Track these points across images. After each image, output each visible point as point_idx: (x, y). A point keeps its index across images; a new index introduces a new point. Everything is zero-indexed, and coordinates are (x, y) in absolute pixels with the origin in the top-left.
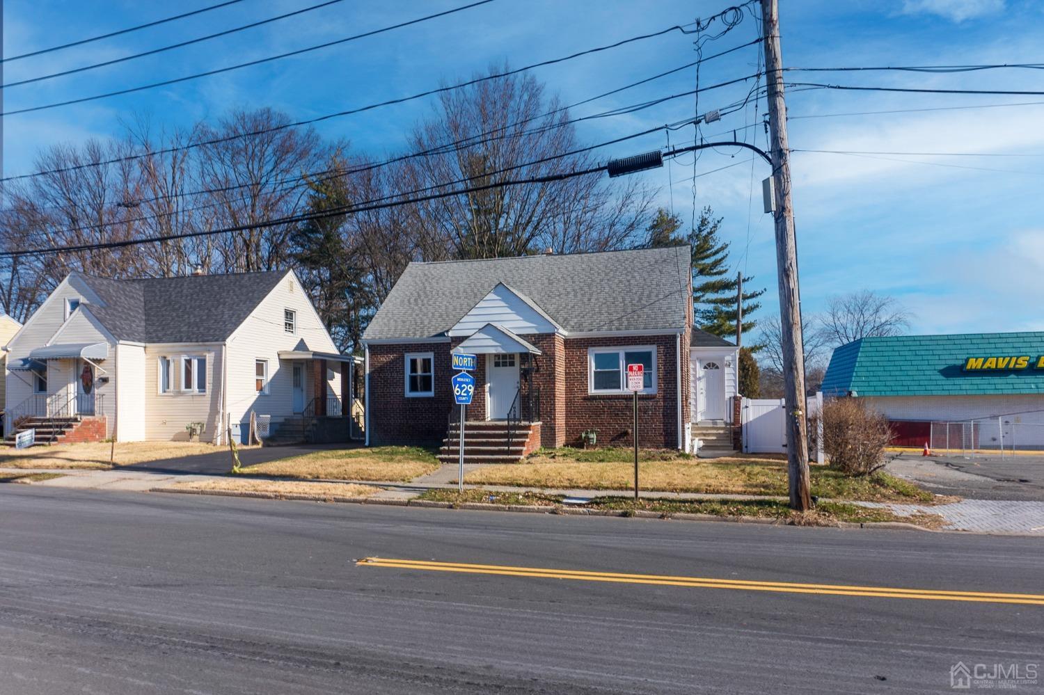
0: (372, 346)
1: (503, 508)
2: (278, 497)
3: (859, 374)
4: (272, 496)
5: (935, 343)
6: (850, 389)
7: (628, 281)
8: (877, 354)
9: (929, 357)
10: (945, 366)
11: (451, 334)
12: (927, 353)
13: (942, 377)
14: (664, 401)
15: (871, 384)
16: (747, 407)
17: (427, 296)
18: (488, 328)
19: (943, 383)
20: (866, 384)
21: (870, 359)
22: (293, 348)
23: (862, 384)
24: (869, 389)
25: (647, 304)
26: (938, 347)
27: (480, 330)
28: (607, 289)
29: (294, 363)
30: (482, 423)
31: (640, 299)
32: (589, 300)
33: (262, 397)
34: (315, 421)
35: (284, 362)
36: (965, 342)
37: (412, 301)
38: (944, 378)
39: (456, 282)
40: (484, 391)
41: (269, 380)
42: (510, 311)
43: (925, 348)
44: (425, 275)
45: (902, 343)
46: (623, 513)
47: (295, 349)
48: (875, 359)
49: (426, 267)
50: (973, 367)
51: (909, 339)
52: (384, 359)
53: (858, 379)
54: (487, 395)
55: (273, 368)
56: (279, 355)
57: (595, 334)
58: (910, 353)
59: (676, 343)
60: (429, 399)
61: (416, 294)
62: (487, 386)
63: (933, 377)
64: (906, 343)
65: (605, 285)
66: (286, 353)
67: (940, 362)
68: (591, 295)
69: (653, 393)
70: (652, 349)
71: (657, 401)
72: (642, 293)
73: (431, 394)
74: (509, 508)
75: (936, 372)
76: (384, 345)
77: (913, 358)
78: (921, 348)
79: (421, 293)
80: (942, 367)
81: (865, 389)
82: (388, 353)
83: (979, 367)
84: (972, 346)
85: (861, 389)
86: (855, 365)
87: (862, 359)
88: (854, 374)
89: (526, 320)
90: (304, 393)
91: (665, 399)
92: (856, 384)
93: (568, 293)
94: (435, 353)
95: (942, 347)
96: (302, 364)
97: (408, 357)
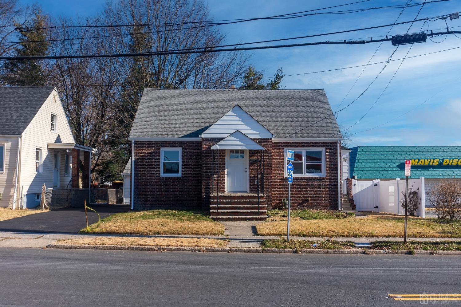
0: (136, 142)
1: (330, 251)
2: (161, 249)
3: (358, 166)
4: (156, 249)
5: (394, 150)
6: (353, 175)
7: (296, 109)
8: (366, 156)
9: (392, 158)
10: (400, 163)
11: (203, 136)
12: (390, 156)
13: (398, 169)
14: (329, 181)
15: (364, 172)
16: (355, 185)
17: (166, 111)
18: (237, 134)
19: (399, 172)
20: (361, 172)
21: (363, 158)
22: (54, 141)
23: (360, 172)
24: (363, 175)
25: (314, 123)
26: (396, 153)
27: (232, 135)
28: (285, 113)
29: (55, 151)
30: (223, 194)
31: (308, 120)
32: (276, 118)
33: (39, 174)
34: (73, 192)
35: (50, 150)
36: (408, 150)
37: (156, 113)
38: (400, 170)
39: (182, 103)
40: (225, 174)
41: (42, 162)
42: (243, 123)
43: (389, 153)
44: (159, 97)
45: (378, 150)
46: (407, 252)
47: (55, 142)
48: (365, 158)
49: (158, 92)
50: (413, 164)
51: (381, 148)
52: (146, 151)
53: (357, 169)
54: (226, 176)
55: (45, 154)
56: (48, 145)
57: (288, 140)
58: (382, 156)
59: (337, 147)
60: (178, 178)
61: (157, 109)
62: (226, 170)
63: (394, 169)
64: (380, 150)
65: (282, 110)
66: (52, 144)
67: (397, 161)
68: (276, 115)
69: (323, 176)
70: (323, 150)
71: (326, 181)
72: (307, 116)
73: (179, 175)
74: (334, 251)
75: (395, 166)
76: (145, 142)
77: (384, 158)
78: (388, 153)
79: (160, 108)
80: (398, 164)
81: (361, 175)
82: (148, 147)
83: (416, 164)
84: (411, 153)
85: (359, 175)
86: (355, 161)
87: (359, 158)
88: (355, 167)
89: (252, 129)
90: (59, 172)
91: (330, 180)
92: (357, 172)
93: (261, 114)
94: (182, 148)
95: (397, 153)
96: (58, 152)
97: (163, 150)
